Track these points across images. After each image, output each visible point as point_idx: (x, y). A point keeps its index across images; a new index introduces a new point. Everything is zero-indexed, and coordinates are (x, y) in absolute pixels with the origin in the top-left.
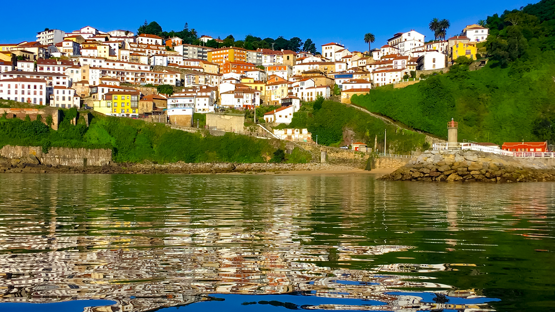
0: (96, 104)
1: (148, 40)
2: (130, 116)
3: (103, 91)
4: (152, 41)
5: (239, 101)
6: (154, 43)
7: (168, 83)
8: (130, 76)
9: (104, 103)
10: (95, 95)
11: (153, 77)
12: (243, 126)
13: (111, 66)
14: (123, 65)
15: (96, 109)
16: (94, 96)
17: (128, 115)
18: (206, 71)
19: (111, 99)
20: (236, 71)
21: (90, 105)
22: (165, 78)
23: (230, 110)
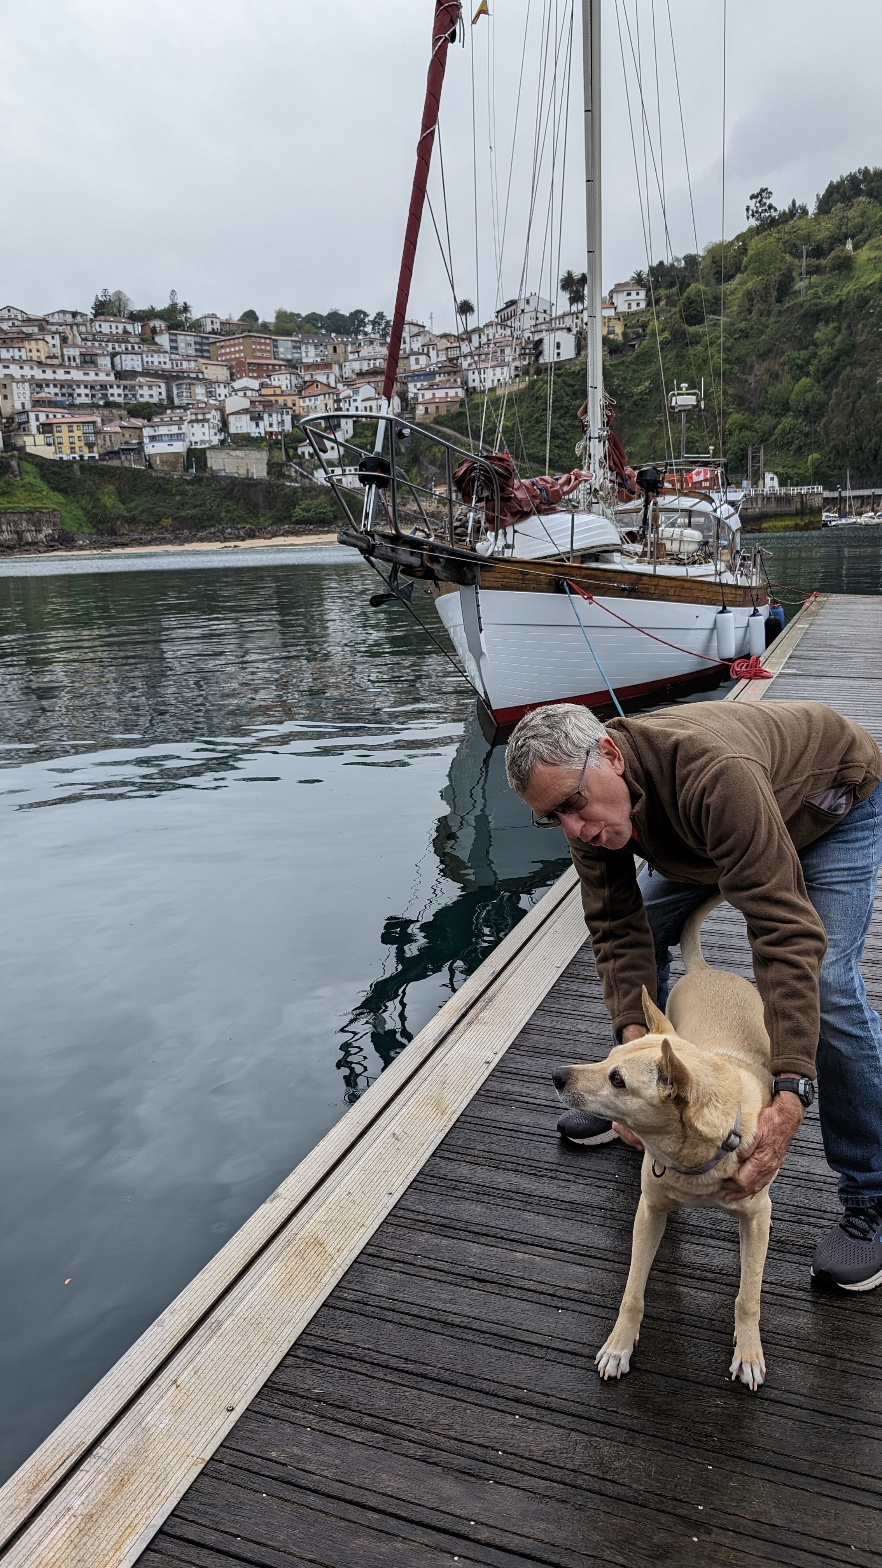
0: (28, 440)
1: (111, 327)
2: (86, 458)
3: (37, 419)
4: (117, 327)
5: (257, 425)
6: (120, 331)
7: (146, 399)
8: (83, 391)
9: (40, 439)
10: (26, 426)
11: (120, 391)
12: (265, 467)
13: (49, 375)
14: (68, 373)
15: (29, 450)
16: (24, 430)
17: (81, 457)
18: (206, 376)
19: (51, 432)
20: (255, 375)
21: (19, 443)
22: (140, 392)
23: (245, 441)
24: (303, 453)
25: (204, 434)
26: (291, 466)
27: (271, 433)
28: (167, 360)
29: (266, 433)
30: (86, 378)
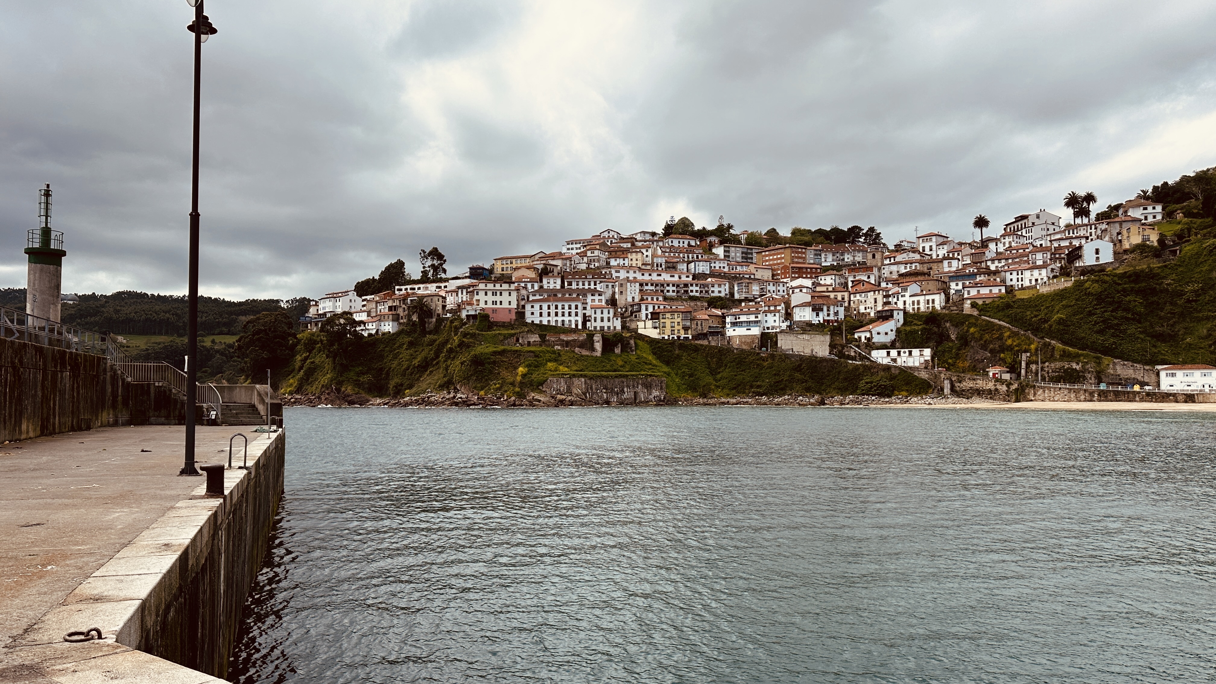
0: (641, 324)
1: (679, 242)
2: (682, 338)
3: (647, 310)
4: (683, 243)
5: (818, 315)
6: (686, 245)
7: (716, 294)
8: (671, 288)
9: (649, 323)
10: (637, 314)
11: (698, 288)
12: (828, 348)
13: (647, 277)
14: (660, 275)
15: (640, 331)
16: (636, 316)
17: (679, 337)
18: (757, 277)
19: (658, 319)
21: (633, 326)
22: (712, 289)
23: (808, 327)
24: (860, 338)
25: (775, 321)
26: (851, 347)
27: (828, 321)
28: (726, 265)
29: (824, 320)
30: (672, 279)
